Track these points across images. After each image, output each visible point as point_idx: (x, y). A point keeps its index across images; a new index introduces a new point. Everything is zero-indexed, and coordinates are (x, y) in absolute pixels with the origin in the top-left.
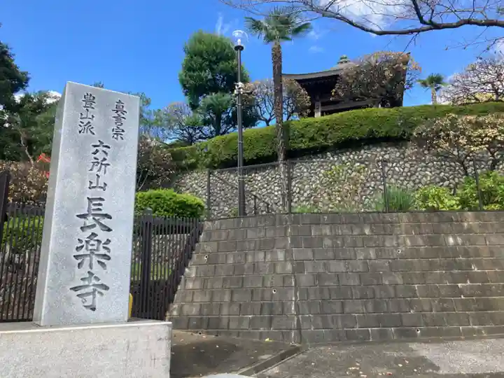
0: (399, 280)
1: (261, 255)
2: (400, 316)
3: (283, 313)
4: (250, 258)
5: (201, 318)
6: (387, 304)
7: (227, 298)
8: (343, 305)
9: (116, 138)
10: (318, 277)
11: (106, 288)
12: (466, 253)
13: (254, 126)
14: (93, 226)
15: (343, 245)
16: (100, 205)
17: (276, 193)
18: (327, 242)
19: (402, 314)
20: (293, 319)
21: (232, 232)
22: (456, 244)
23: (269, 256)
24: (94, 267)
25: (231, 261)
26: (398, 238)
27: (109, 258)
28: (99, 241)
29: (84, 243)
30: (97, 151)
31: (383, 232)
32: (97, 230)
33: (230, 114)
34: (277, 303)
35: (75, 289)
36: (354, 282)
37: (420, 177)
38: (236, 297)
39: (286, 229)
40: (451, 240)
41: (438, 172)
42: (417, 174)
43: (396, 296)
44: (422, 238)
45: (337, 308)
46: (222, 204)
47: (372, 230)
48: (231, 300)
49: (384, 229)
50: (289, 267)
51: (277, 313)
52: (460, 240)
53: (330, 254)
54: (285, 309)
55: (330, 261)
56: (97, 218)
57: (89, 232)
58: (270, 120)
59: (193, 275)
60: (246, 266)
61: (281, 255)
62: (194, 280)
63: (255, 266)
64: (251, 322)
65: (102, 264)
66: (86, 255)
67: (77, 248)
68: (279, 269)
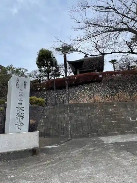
0: (97, 121)
1: (61, 116)
2: (97, 130)
3: (67, 131)
4: (58, 117)
5: (45, 133)
6: (94, 127)
7: (52, 127)
8: (82, 128)
9: (25, 89)
10: (76, 121)
11: (23, 124)
12: (115, 113)
13: (59, 76)
14: (20, 110)
15: (83, 112)
16: (21, 105)
17: (66, 97)
18: (79, 111)
19: (98, 130)
20: (69, 132)
21: (53, 109)
22: (112, 111)
23: (63, 116)
24: (20, 119)
25: (52, 117)
26: (97, 110)
27: (24, 117)
28: (21, 113)
29: (18, 114)
30: (20, 92)
31: (93, 108)
32: (21, 111)
33: (52, 73)
34: (65, 128)
35: (16, 125)
36: (85, 122)
37: (106, 92)
38: (54, 127)
39: (67, 108)
40: (111, 110)
41: (111, 90)
42: (105, 91)
43: (96, 125)
44: (103, 110)
45: (81, 128)
46: (50, 101)
47: (90, 108)
48: (53, 128)
49: (93, 107)
50: (68, 118)
51: (65, 131)
52: (113, 110)
53: (79, 115)
54: (67, 130)
55: (79, 116)
56: (21, 108)
57: (19, 111)
58: (64, 75)
59: (42, 122)
60: (57, 118)
61: (66, 115)
62: (42, 123)
63: (59, 119)
64: (58, 133)
65: (22, 119)
66: (18, 117)
67: (16, 115)
68: (66, 119)
